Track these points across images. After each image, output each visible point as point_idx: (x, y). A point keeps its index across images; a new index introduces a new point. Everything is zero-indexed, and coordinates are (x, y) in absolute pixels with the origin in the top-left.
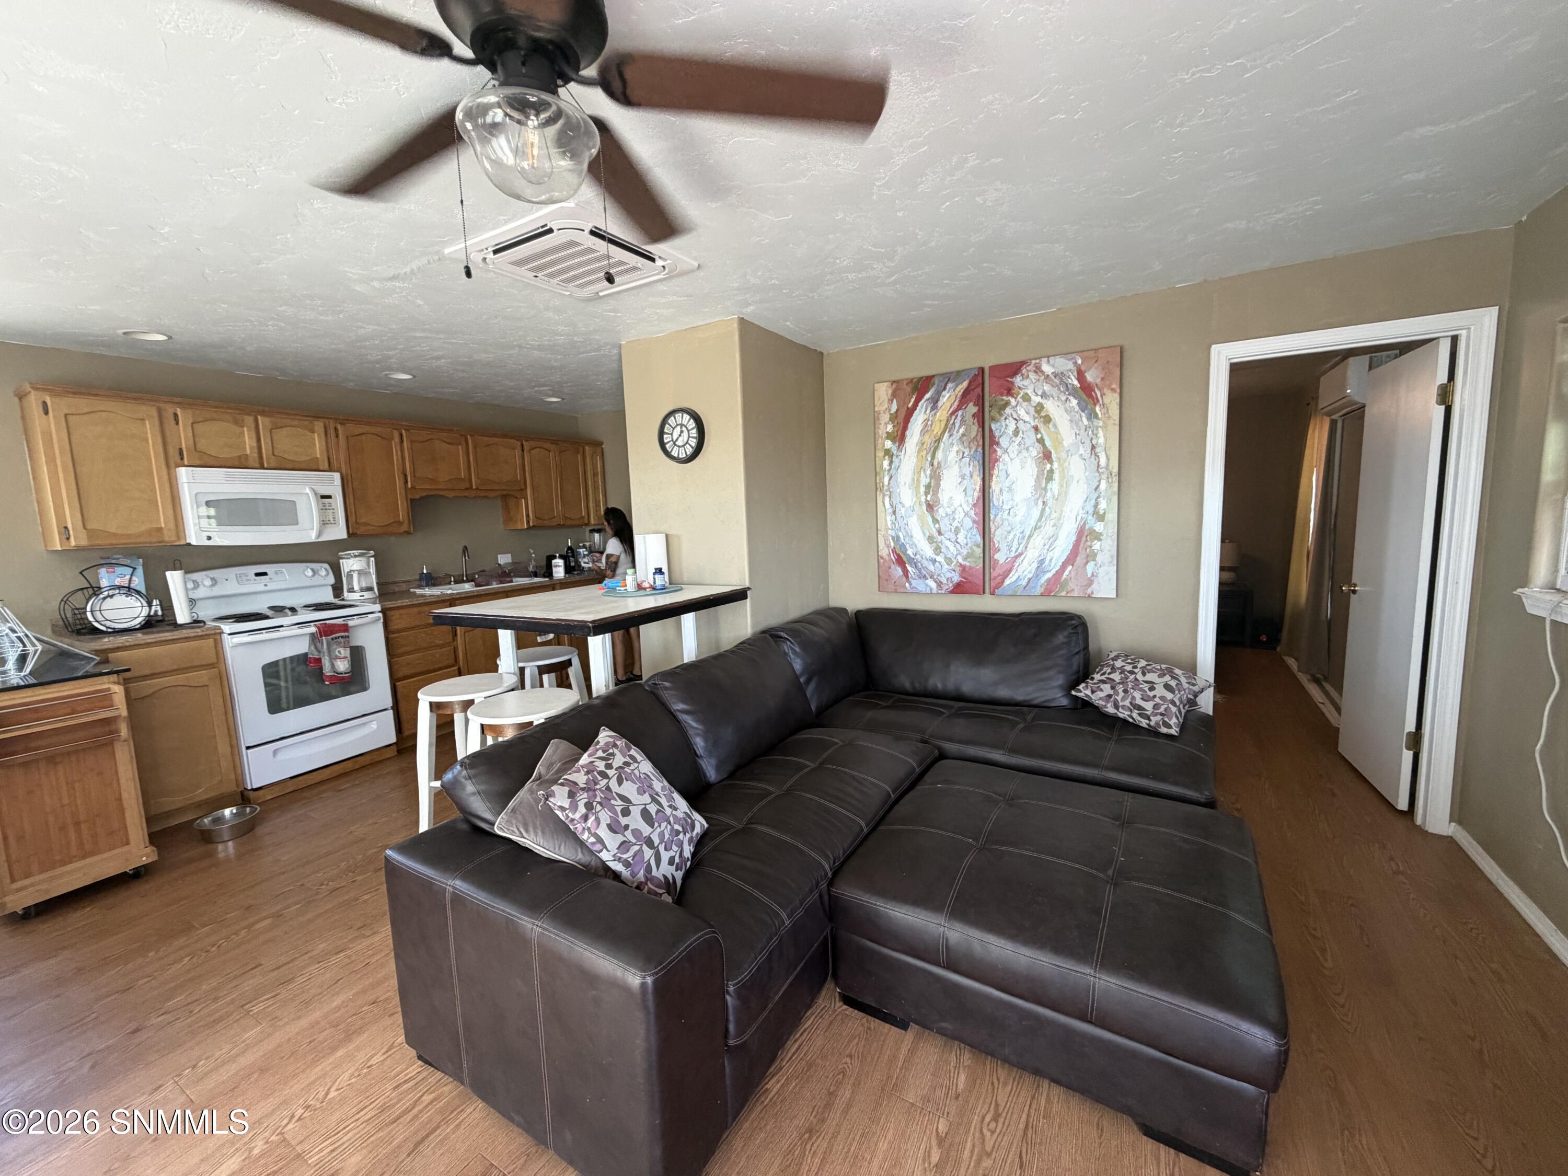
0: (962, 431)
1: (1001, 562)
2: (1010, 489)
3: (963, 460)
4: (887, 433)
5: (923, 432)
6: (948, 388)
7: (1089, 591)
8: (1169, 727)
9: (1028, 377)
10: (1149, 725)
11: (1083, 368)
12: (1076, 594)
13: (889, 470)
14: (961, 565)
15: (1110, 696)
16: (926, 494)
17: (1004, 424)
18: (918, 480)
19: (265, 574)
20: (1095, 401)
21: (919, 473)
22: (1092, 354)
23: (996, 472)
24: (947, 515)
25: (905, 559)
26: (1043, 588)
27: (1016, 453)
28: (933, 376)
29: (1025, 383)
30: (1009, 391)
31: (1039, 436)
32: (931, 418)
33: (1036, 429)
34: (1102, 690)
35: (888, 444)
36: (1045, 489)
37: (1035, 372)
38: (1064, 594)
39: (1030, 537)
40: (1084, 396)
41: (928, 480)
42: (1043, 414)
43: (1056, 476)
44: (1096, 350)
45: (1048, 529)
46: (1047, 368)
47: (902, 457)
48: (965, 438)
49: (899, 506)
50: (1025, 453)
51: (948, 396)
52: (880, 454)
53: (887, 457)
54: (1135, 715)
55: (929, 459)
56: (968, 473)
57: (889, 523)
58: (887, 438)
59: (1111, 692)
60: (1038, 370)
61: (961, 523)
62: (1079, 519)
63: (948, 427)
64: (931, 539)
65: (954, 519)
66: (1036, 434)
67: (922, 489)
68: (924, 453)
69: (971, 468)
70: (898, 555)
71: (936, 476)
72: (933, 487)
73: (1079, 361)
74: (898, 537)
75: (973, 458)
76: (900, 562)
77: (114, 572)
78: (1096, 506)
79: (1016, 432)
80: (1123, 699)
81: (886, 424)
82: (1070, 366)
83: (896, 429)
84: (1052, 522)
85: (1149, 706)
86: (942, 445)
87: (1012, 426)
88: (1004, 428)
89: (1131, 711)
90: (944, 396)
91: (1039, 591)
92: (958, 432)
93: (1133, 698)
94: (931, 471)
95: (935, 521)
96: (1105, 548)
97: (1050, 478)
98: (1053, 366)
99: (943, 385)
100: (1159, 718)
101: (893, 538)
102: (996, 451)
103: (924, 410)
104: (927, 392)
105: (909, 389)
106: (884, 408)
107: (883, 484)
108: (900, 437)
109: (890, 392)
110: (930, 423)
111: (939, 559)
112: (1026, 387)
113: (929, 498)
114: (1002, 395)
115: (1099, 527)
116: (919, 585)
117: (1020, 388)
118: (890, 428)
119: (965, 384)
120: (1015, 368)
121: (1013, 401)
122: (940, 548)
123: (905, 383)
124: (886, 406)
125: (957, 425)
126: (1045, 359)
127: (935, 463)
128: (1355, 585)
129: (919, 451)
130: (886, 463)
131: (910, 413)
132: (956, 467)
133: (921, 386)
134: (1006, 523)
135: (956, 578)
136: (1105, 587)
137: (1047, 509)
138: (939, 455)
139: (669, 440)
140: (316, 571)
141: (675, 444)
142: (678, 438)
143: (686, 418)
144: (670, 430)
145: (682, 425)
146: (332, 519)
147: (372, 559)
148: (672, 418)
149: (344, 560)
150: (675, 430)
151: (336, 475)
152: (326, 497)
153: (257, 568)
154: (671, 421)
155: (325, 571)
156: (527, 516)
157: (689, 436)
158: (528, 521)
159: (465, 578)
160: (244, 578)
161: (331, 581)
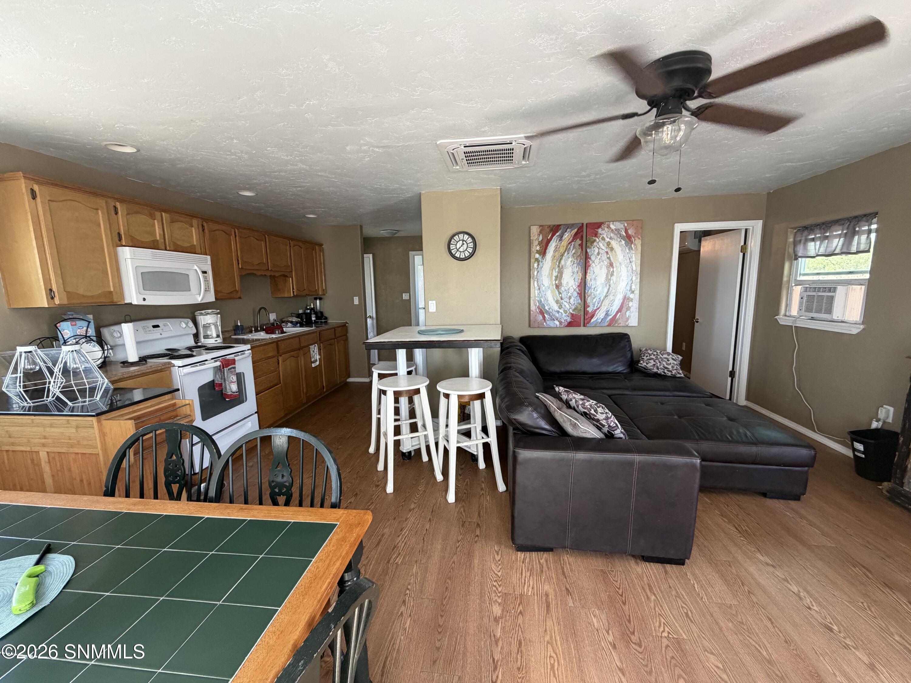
0: (573, 252)
1: (590, 312)
2: (595, 279)
3: (574, 265)
4: (537, 250)
5: (555, 251)
6: (567, 231)
7: (627, 323)
8: (680, 374)
9: (604, 229)
10: (672, 374)
11: (627, 228)
12: (621, 325)
13: (538, 268)
14: (571, 314)
15: (654, 365)
16: (556, 280)
17: (593, 250)
18: (552, 274)
19: (157, 326)
20: (632, 243)
21: (552, 270)
22: (631, 222)
23: (589, 271)
24: (565, 290)
25: (544, 311)
26: (608, 323)
27: (598, 263)
28: (560, 225)
29: (603, 232)
30: (596, 235)
31: (608, 256)
32: (559, 245)
33: (607, 253)
34: (650, 363)
35: (537, 256)
36: (610, 279)
37: (607, 228)
38: (616, 325)
39: (603, 300)
40: (627, 240)
41: (557, 274)
42: (610, 246)
43: (615, 274)
44: (633, 221)
45: (611, 297)
46: (612, 227)
47: (544, 262)
48: (575, 255)
49: (542, 286)
50: (602, 263)
51: (567, 235)
52: (533, 260)
53: (536, 262)
54: (666, 371)
55: (558, 264)
56: (576, 271)
57: (536, 294)
58: (536, 253)
59: (655, 363)
60: (609, 227)
61: (572, 294)
62: (624, 292)
63: (567, 249)
64: (557, 302)
65: (569, 292)
66: (607, 255)
67: (554, 278)
68: (555, 261)
69: (577, 269)
70: (541, 310)
71: (561, 273)
72: (559, 277)
73: (626, 225)
74: (541, 301)
75: (578, 264)
76: (542, 313)
77: (76, 325)
78: (631, 287)
79: (598, 254)
80: (660, 365)
81: (536, 246)
82: (622, 226)
83: (541, 249)
84: (613, 294)
85: (670, 367)
86: (564, 258)
87: (597, 251)
88: (593, 252)
89: (664, 370)
90: (566, 235)
91: (606, 324)
92: (572, 252)
93: (663, 364)
94: (558, 270)
95: (560, 293)
96: (634, 305)
97: (612, 275)
98: (615, 226)
99: (565, 229)
100: (675, 371)
101: (538, 301)
102: (589, 262)
103: (555, 241)
104: (557, 232)
105: (548, 230)
106: (535, 238)
107: (534, 275)
108: (543, 253)
109: (539, 231)
110: (558, 247)
111: (561, 311)
112: (603, 234)
113: (557, 282)
114: (593, 237)
115: (632, 296)
116: (551, 324)
117: (600, 234)
118: (538, 248)
119: (576, 230)
120: (599, 225)
121: (597, 239)
122: (562, 306)
123: (546, 227)
124: (536, 237)
125: (571, 249)
126: (612, 222)
127: (561, 266)
128: (698, 319)
129: (553, 260)
130: (536, 265)
131: (549, 241)
132: (571, 268)
133: (555, 229)
134: (593, 294)
135: (569, 320)
136: (633, 321)
137: (611, 288)
138: (563, 262)
139: (454, 248)
140: (187, 324)
141: (458, 250)
142: (460, 247)
143: (466, 237)
144: (455, 243)
145: (463, 241)
146: (207, 288)
147: (219, 316)
148: (457, 236)
149: (202, 317)
150: (459, 243)
151: (209, 257)
152: (204, 272)
153: (155, 322)
154: (456, 238)
155: (191, 324)
156: (293, 289)
157: (467, 247)
158: (293, 292)
159: (259, 329)
160: (147, 329)
161: (194, 331)
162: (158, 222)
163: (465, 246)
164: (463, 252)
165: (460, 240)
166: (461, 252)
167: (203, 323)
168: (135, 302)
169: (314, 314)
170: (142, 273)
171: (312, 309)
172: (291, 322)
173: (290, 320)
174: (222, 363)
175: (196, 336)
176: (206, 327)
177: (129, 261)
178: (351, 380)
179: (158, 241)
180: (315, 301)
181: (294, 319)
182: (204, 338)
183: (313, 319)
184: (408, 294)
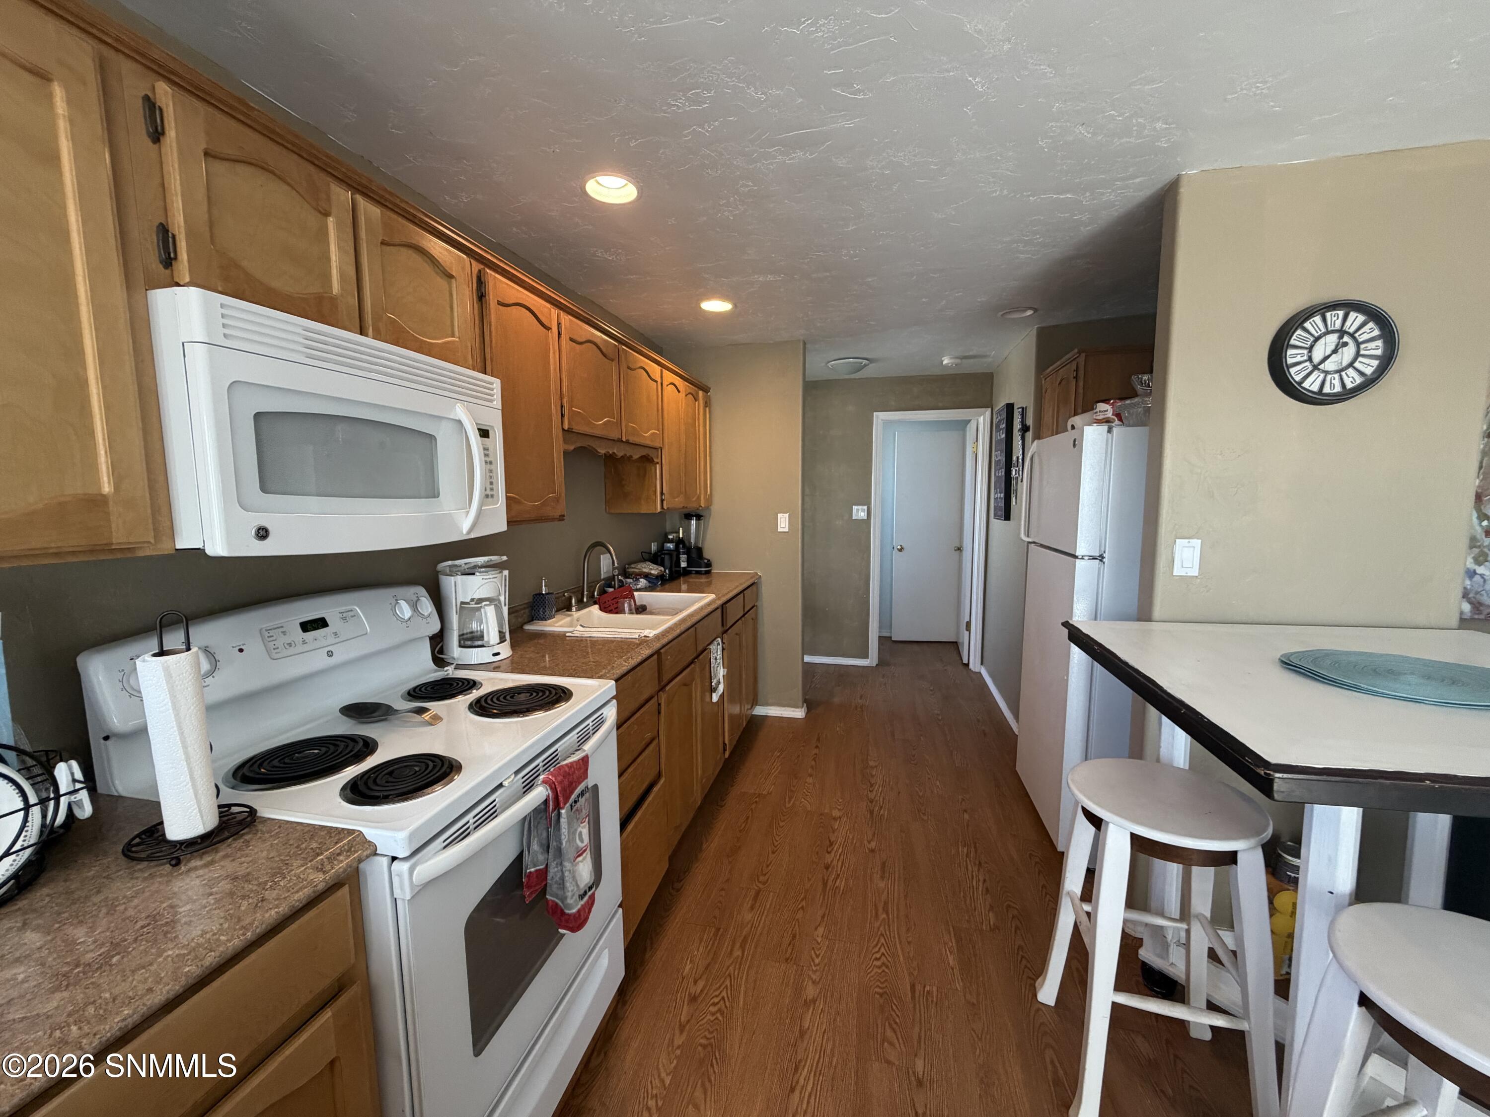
139: (1299, 359)
140: (414, 606)
141: (1316, 367)
142: (1326, 358)
143: (1356, 319)
144: (1305, 340)
145: (1342, 332)
146: (489, 486)
147: (506, 573)
148: (1318, 319)
149: (459, 578)
150: (1322, 341)
151: (497, 383)
152: (484, 433)
153: (310, 609)
154: (1315, 324)
155: (427, 606)
156: (662, 493)
157: (1358, 355)
158: (662, 501)
159: (585, 600)
160: (282, 640)
161: (436, 627)
162: (339, 225)
163: (1348, 353)
164: (1339, 371)
165: (1328, 332)
166: (1327, 373)
167: (459, 601)
168: (217, 548)
169: (684, 554)
170: (258, 416)
171: (679, 542)
172: (646, 576)
173: (645, 570)
174: (554, 789)
175: (438, 642)
176: (470, 608)
177: (198, 356)
178: (759, 711)
179: (333, 300)
180: (687, 521)
181: (654, 570)
182: (460, 646)
183: (683, 565)
184: (865, 508)
